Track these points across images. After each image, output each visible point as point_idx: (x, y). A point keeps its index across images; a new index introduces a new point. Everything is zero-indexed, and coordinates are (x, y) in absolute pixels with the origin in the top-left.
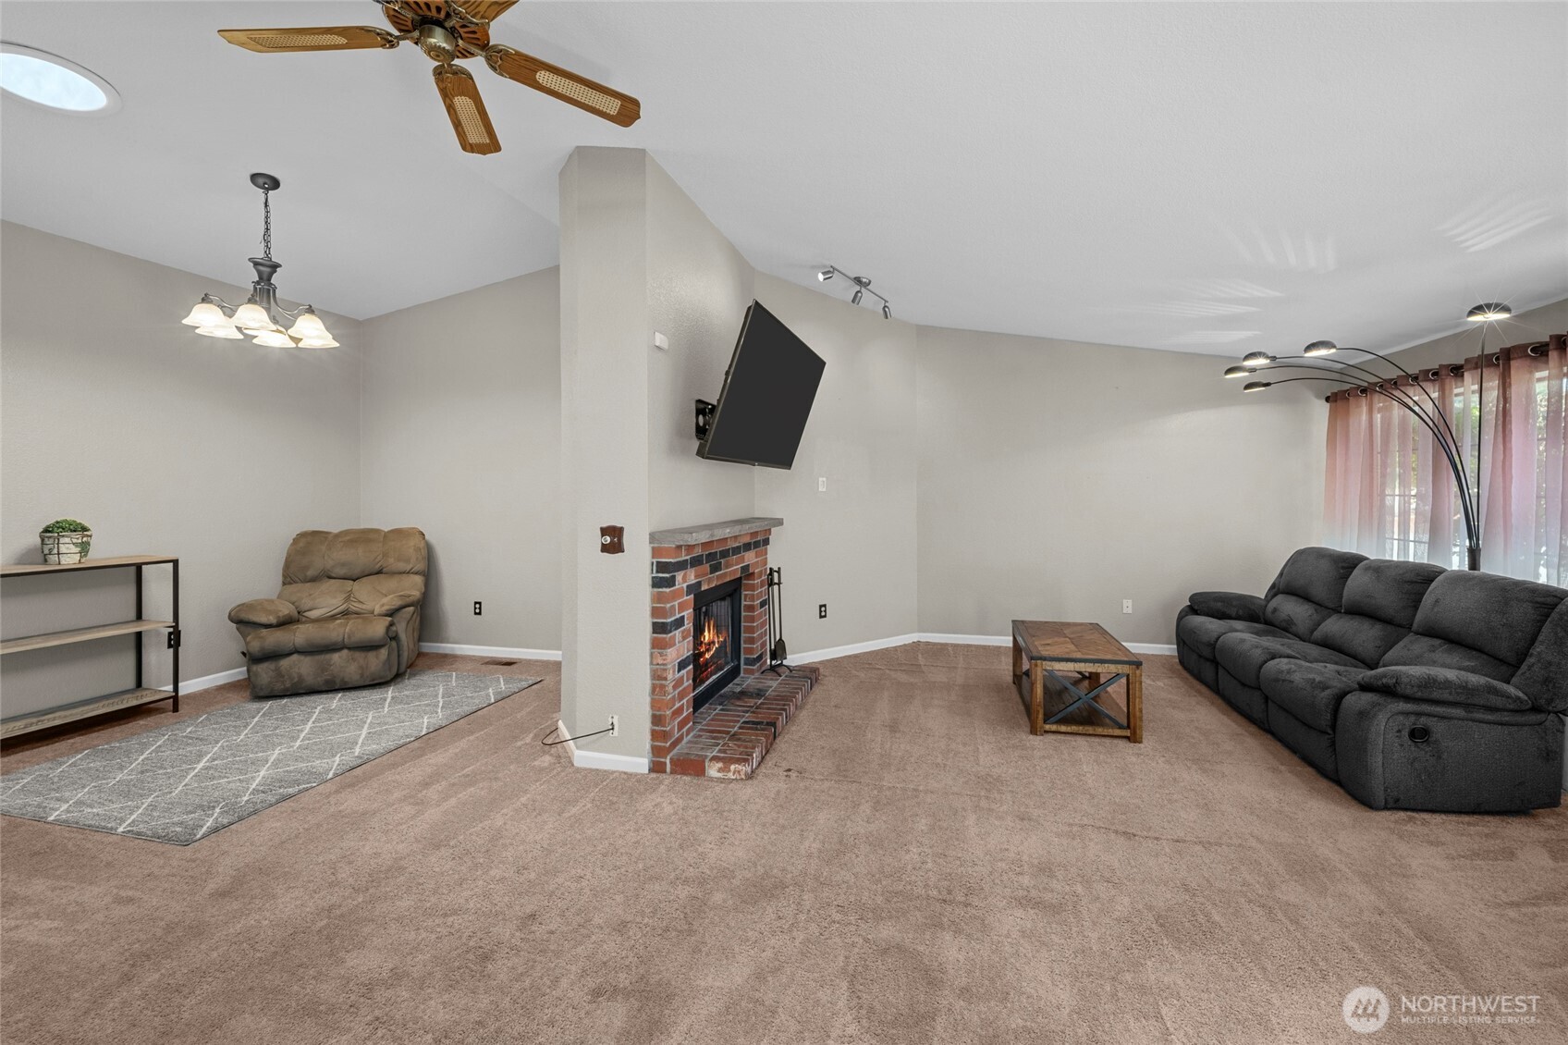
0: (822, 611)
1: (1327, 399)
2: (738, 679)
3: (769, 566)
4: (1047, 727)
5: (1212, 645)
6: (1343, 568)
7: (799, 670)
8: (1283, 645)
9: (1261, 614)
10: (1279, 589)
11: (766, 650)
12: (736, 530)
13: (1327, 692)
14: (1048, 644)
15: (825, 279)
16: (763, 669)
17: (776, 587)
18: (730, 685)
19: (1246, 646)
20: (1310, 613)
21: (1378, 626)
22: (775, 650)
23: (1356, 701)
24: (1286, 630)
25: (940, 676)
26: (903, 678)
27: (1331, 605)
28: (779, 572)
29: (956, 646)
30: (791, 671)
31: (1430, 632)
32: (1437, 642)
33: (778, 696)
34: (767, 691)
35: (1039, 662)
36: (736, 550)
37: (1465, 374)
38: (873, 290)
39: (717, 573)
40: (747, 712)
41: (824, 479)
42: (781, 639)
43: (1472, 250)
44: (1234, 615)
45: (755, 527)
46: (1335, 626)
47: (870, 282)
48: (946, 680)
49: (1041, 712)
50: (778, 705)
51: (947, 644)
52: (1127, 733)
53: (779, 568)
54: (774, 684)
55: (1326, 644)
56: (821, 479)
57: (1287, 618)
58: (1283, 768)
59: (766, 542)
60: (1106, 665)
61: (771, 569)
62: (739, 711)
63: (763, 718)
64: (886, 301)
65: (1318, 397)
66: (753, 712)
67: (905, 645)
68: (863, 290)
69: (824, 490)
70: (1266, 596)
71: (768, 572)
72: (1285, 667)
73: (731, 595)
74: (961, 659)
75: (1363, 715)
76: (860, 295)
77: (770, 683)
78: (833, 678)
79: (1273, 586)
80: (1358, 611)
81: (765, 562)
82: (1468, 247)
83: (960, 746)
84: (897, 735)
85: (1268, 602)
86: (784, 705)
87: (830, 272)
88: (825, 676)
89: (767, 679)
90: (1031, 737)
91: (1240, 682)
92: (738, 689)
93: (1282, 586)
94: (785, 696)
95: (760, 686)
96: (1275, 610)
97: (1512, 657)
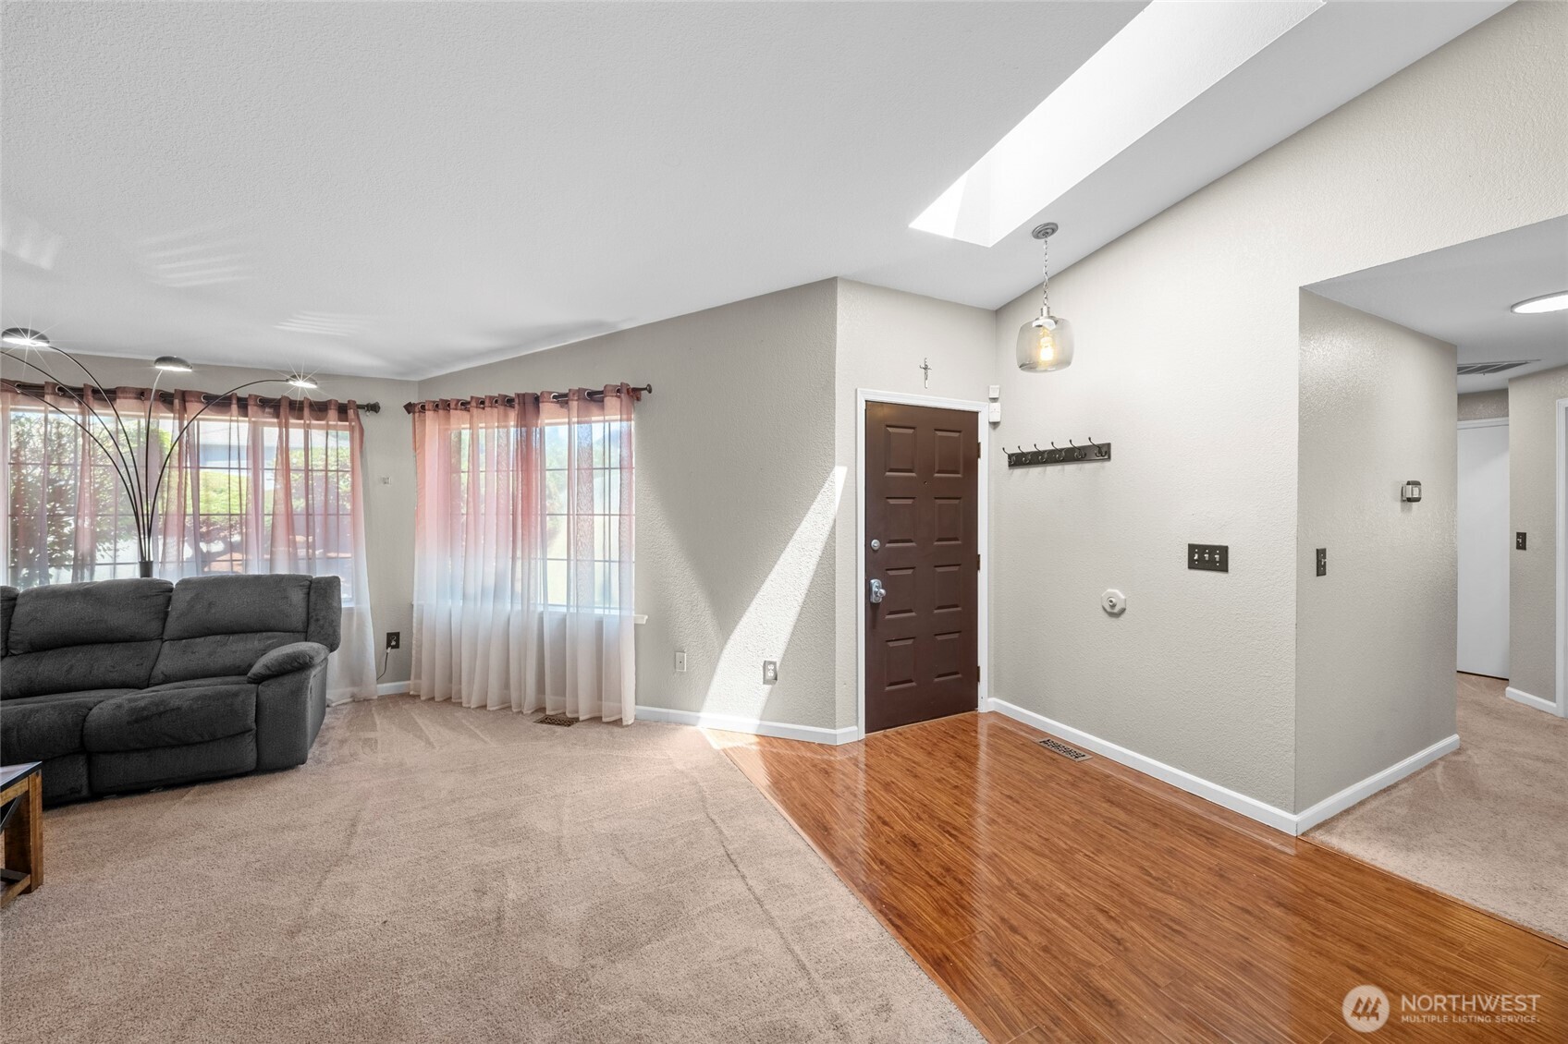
31: (204, 632)
52: (27, 881)
75: (298, 693)
97: (300, 626)
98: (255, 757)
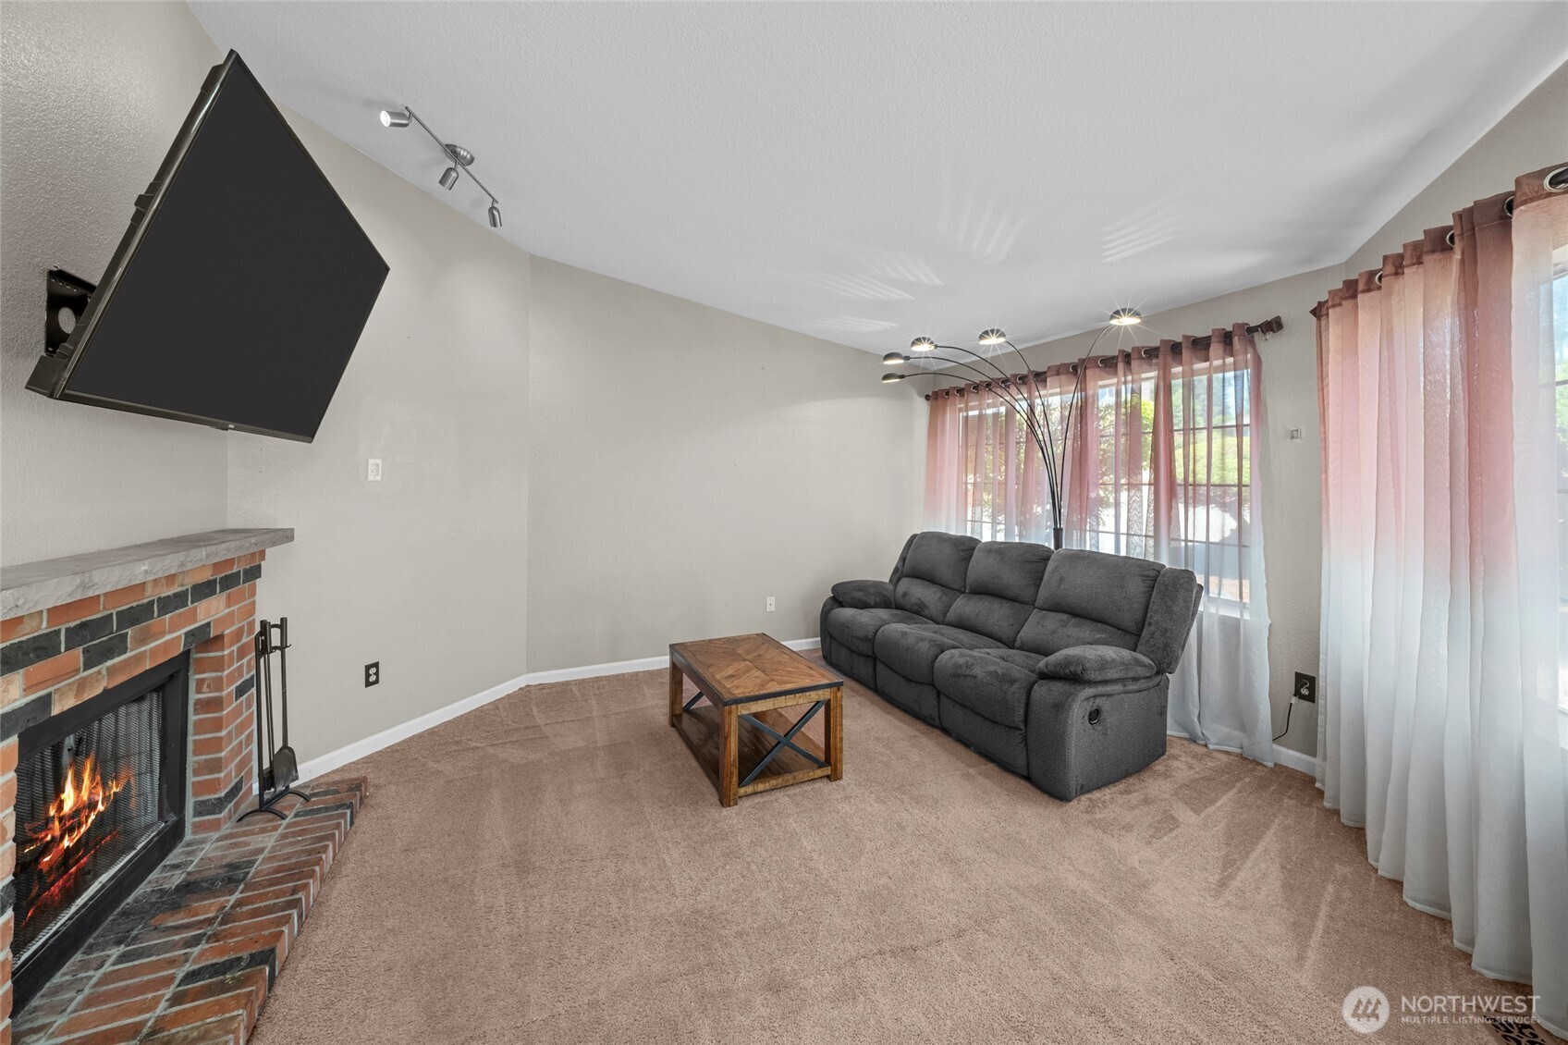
0: (371, 675)
1: (927, 397)
2: (178, 850)
3: (259, 617)
4: (742, 791)
5: (870, 639)
6: (963, 551)
7: (325, 793)
8: (935, 632)
9: (892, 599)
10: (902, 572)
11: (250, 772)
12: (170, 563)
13: (1016, 686)
14: (732, 676)
15: (393, 125)
16: (244, 808)
17: (275, 657)
18: (154, 875)
19: (910, 640)
20: (937, 597)
21: (1007, 604)
22: (271, 771)
23: (1043, 691)
24: (917, 613)
25: (571, 740)
26: (515, 755)
27: (956, 586)
28: (283, 625)
29: (582, 683)
30: (307, 799)
31: (1056, 607)
32: (1064, 617)
33: (278, 870)
34: (253, 862)
35: (733, 707)
36: (178, 600)
37: (1048, 380)
38: (473, 173)
39: (110, 663)
40: (194, 941)
41: (379, 461)
42: (285, 746)
43: (1108, 260)
44: (872, 603)
45: (223, 552)
46: (964, 606)
47: (472, 160)
48: (582, 744)
49: (736, 772)
50: (277, 895)
51: (567, 683)
52: (827, 771)
53: (284, 620)
54: (268, 841)
55: (961, 625)
56: (371, 461)
57: (917, 601)
58: (971, 771)
59: (254, 573)
60: (808, 693)
61: (264, 624)
62: (174, 946)
63: (238, 947)
64: (494, 201)
65: (919, 395)
66: (215, 937)
67: (509, 696)
68: (459, 168)
69: (379, 478)
70: (891, 580)
71: (258, 629)
72: (962, 661)
73: (159, 689)
74: (594, 702)
75: (1060, 708)
76: (454, 175)
77: (258, 841)
78: (393, 788)
79: (896, 570)
80: (982, 591)
81: (251, 610)
82: (1106, 257)
83: (638, 866)
84: (532, 878)
85: (895, 586)
86: (295, 891)
87: (404, 117)
88: (378, 787)
89: (252, 833)
90: (725, 811)
91: (903, 677)
92: (177, 878)
93: (906, 569)
94: (297, 865)
95: (233, 855)
96: (905, 594)
97: (1132, 627)
98: (1025, 763)
